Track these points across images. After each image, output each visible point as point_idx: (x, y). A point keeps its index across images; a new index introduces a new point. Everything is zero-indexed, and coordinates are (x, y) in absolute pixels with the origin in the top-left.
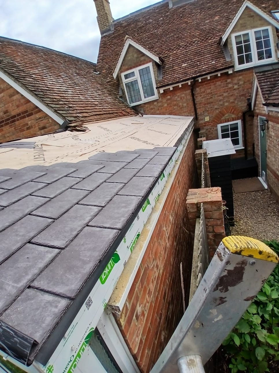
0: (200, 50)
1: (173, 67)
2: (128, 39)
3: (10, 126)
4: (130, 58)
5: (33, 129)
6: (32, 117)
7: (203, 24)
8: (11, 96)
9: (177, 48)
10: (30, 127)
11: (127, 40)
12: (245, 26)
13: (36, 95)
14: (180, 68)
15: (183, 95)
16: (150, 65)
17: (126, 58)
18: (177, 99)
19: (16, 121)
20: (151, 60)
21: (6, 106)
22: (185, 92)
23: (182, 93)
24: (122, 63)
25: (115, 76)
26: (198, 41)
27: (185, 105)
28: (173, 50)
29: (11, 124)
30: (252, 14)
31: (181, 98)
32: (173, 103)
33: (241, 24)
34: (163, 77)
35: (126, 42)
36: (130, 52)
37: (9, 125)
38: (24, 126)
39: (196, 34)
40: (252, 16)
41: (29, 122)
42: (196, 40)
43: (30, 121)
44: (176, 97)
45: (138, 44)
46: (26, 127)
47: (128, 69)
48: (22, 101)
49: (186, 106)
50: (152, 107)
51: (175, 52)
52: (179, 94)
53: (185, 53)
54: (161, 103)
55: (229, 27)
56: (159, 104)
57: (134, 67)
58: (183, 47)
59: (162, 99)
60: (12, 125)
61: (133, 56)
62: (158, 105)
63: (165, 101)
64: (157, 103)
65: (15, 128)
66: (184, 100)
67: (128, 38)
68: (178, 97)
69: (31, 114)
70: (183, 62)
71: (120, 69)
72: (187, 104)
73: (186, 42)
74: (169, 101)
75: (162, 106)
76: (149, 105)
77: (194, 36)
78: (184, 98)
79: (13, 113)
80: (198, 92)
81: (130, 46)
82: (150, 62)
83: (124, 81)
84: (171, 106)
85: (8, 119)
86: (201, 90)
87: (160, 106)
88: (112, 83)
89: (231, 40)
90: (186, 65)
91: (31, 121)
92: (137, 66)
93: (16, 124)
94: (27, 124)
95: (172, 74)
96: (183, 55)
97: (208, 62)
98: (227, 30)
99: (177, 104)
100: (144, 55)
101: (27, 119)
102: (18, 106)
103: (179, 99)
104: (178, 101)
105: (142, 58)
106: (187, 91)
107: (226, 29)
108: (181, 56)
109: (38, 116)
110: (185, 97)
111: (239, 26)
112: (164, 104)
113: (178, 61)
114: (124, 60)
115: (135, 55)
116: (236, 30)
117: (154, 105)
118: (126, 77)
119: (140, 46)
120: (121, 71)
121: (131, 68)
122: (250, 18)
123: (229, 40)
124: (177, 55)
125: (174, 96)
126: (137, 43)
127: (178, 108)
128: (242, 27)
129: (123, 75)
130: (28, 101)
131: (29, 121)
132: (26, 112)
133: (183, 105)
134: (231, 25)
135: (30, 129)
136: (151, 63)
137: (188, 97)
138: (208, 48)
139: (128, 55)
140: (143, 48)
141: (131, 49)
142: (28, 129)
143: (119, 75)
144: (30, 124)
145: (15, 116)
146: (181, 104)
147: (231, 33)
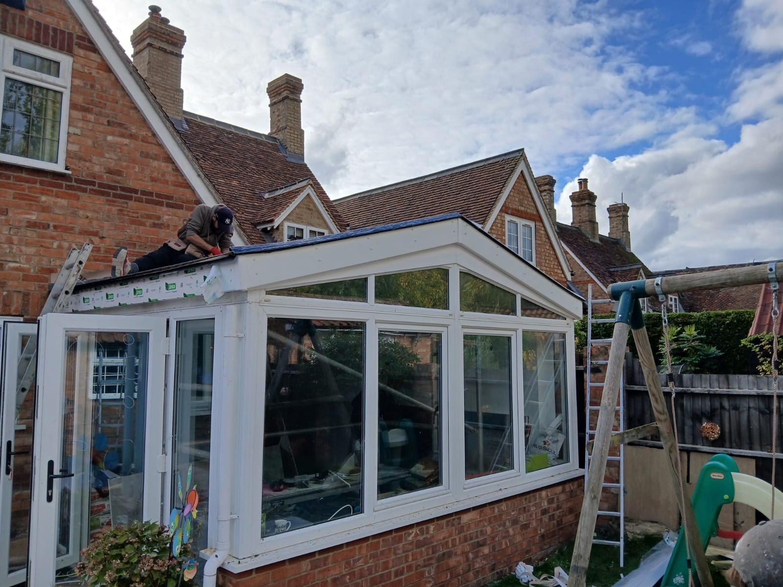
3: (107, 201)
5: (168, 231)
6: (179, 212)
10: (162, 224)
12: (301, 219)
19: (132, 200)
29: (114, 199)
30: (311, 206)
37: (108, 198)
38: (149, 217)
40: (310, 210)
41: (166, 217)
43: (169, 215)
46: (153, 221)
65: (120, 210)
69: (178, 207)
85: (112, 187)
91: (170, 217)
93: (129, 204)
94: (159, 218)
101: (164, 209)
122: (307, 211)
128: (298, 218)
131: (166, 214)
132: (170, 197)
135: (161, 228)
142: (155, 225)
144: (165, 221)
145: (134, 191)
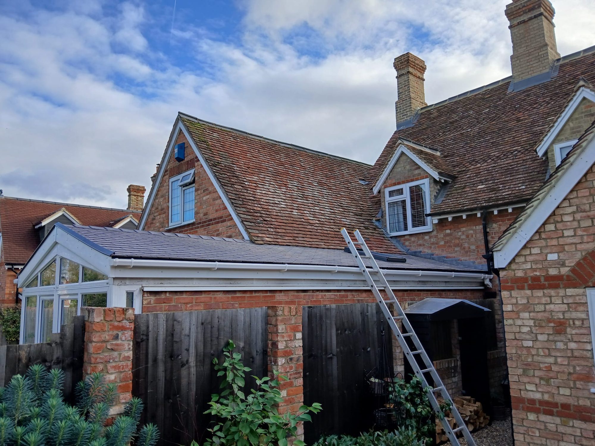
0: (513, 167)
1: (464, 187)
2: (400, 145)
4: (400, 169)
6: (224, 223)
7: (541, 123)
8: (214, 199)
9: (484, 160)
11: (399, 147)
13: (232, 203)
14: (473, 190)
15: (472, 232)
16: (426, 181)
17: (395, 170)
18: (460, 236)
19: (210, 225)
20: (428, 176)
21: (208, 208)
22: (475, 227)
23: (469, 227)
24: (389, 175)
25: (375, 190)
26: (519, 151)
27: (473, 247)
28: (477, 162)
29: (206, 227)
31: (467, 236)
32: (453, 242)
33: (572, 129)
34: (443, 201)
35: (398, 149)
36: (401, 162)
37: (204, 228)
38: (216, 231)
39: (522, 139)
41: (221, 229)
42: (516, 150)
44: (460, 234)
45: (412, 153)
47: (395, 184)
48: (222, 207)
49: (474, 250)
50: (421, 242)
51: (479, 165)
52: (464, 229)
53: (490, 169)
54: (435, 239)
55: (549, 135)
56: (432, 240)
57: (404, 182)
58: (493, 160)
59: (438, 232)
60: (206, 229)
61: (405, 168)
62: (430, 241)
63: (442, 236)
64: (430, 238)
65: (207, 232)
66: (472, 240)
67: (401, 143)
68: (463, 234)
69: (224, 221)
70: (481, 182)
71: (385, 182)
72: (477, 247)
73: (501, 152)
74: (448, 238)
75: (436, 244)
76: (416, 239)
77: (518, 143)
78: (472, 236)
79: (211, 217)
80: (495, 230)
81: (403, 153)
82: (427, 177)
83: (388, 199)
84: (450, 246)
85: (205, 222)
86: (500, 228)
87: (433, 244)
88: (376, 199)
89: (553, 155)
90: (483, 186)
92: (408, 182)
94: (218, 230)
95: (457, 198)
96: (486, 172)
97: (515, 186)
98: (545, 139)
99: (460, 245)
100: (419, 167)
101: (220, 224)
102: (217, 211)
103: (463, 237)
104: (462, 239)
105: (417, 172)
106: (477, 227)
107: (544, 137)
108: (482, 173)
109: (229, 223)
110: (474, 236)
111: (568, 132)
112: (439, 240)
113: (476, 179)
114: (391, 171)
115: (408, 167)
116: (563, 139)
117: (425, 240)
118: (391, 194)
119: (415, 156)
120: (385, 185)
121: (399, 183)
122: (589, 119)
123: (549, 154)
124: (479, 170)
125: (457, 231)
126: (411, 151)
127: (462, 251)
128: (574, 133)
129: (387, 191)
130: (226, 208)
131: (221, 227)
132: (221, 217)
133: (469, 248)
134: (552, 130)
136: (428, 179)
137: (478, 235)
138: (528, 163)
139: (398, 166)
140: (418, 158)
141: (404, 158)
143: (382, 191)
144: (220, 231)
145: (211, 220)
146: (466, 245)
147: (553, 142)
